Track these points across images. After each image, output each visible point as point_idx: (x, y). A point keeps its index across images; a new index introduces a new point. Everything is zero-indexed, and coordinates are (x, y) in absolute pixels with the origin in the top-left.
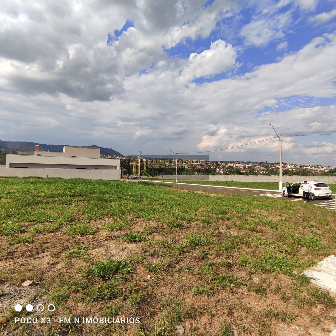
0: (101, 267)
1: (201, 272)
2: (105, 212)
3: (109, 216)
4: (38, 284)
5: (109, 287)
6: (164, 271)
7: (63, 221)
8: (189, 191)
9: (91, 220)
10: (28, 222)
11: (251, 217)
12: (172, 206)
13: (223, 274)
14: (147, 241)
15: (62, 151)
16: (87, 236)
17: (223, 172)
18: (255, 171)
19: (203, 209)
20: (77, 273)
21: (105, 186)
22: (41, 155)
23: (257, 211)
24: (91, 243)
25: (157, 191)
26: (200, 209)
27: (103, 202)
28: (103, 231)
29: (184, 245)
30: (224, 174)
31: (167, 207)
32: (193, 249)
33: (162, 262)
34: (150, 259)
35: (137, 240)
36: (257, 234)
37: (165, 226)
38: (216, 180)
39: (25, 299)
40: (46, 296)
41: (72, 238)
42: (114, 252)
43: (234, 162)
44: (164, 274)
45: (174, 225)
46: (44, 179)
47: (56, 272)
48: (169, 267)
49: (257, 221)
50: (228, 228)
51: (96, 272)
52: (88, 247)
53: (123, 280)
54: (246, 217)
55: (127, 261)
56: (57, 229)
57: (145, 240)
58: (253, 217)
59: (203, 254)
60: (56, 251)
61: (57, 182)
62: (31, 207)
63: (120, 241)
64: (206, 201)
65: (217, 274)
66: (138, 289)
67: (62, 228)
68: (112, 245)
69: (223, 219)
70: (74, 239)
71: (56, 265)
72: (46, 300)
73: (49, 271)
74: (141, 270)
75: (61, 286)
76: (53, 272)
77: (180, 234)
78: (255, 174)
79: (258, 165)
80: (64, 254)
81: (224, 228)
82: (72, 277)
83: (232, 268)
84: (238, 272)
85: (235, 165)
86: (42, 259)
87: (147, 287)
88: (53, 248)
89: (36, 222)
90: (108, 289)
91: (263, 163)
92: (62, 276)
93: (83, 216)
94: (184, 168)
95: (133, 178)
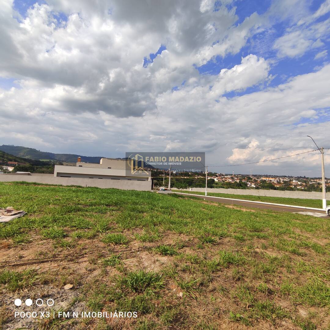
0: (134, 278)
1: (237, 295)
2: (137, 222)
3: (141, 227)
4: (77, 288)
5: (142, 301)
6: (197, 290)
7: (99, 229)
8: (220, 204)
9: (125, 229)
10: (70, 227)
11: (290, 237)
12: (203, 220)
13: (262, 301)
14: (179, 255)
15: (99, 163)
16: (121, 245)
17: (254, 186)
18: (291, 186)
19: (236, 225)
20: (112, 282)
21: (137, 197)
22: (82, 166)
23: (298, 231)
24: (124, 252)
25: (187, 203)
26: (232, 225)
27: (135, 212)
28: (135, 241)
29: (217, 262)
30: (256, 189)
31: (197, 220)
32: (226, 268)
33: (195, 279)
34: (182, 275)
35: (168, 254)
36: (300, 258)
37: (196, 240)
38: (248, 194)
39: (66, 302)
40: (84, 302)
41: (108, 246)
42: (146, 264)
43: (267, 176)
44: (197, 293)
45: (206, 240)
46: (83, 188)
47: (93, 278)
48: (201, 286)
49: (298, 242)
50: (265, 248)
51: (130, 283)
52: (121, 256)
53: (155, 295)
54: (285, 238)
55: (159, 275)
56: (94, 236)
57: (177, 254)
58: (293, 238)
59: (238, 275)
60: (93, 257)
61: (95, 192)
62: (73, 213)
63: (152, 253)
64: (238, 216)
65: (256, 300)
66: (170, 306)
67: (98, 235)
68: (144, 257)
69: (258, 237)
70: (109, 248)
71: (93, 271)
72: (84, 305)
73: (87, 277)
74: (174, 287)
75: (97, 294)
76: (90, 278)
77: (212, 250)
78: (292, 189)
79: (295, 180)
80: (100, 261)
81: (259, 247)
82: (107, 286)
83: (272, 295)
84: (280, 300)
85: (268, 179)
86: (81, 264)
87: (179, 305)
88: (91, 254)
89: (77, 228)
90: (141, 303)
91: (301, 177)
92: (98, 283)
93: (117, 225)
94: (214, 181)
95: (163, 190)
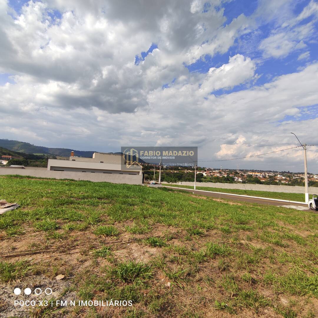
0: (124, 269)
1: (222, 285)
2: (128, 215)
3: (132, 219)
4: (69, 279)
5: (131, 290)
6: (184, 280)
7: (91, 222)
8: (208, 198)
9: (116, 222)
10: (63, 220)
11: (274, 229)
12: (191, 213)
13: (246, 291)
14: (167, 246)
15: (92, 157)
16: (112, 237)
17: (241, 181)
18: (276, 181)
19: (223, 217)
20: (102, 272)
21: (128, 190)
22: (75, 160)
23: (281, 224)
24: (115, 244)
25: (176, 197)
26: (219, 218)
27: (126, 205)
28: (126, 233)
29: (204, 253)
30: (243, 183)
31: (186, 213)
32: (213, 259)
33: (182, 269)
34: (170, 265)
35: (157, 245)
36: (283, 249)
37: (184, 232)
38: (235, 188)
39: (57, 292)
40: (75, 292)
41: (99, 238)
42: (136, 255)
43: (253, 171)
44: (184, 283)
45: (193, 232)
46: (76, 181)
47: (84, 269)
48: (188, 276)
49: (281, 234)
50: (250, 239)
51: (119, 273)
52: (112, 247)
53: (144, 285)
54: (269, 230)
55: (148, 266)
56: (86, 228)
57: (166, 246)
58: (277, 230)
59: (224, 266)
60: (85, 249)
61: (87, 185)
62: (65, 206)
63: (141, 245)
64: (225, 209)
65: (240, 290)
66: (158, 295)
67: (90, 227)
68: (134, 248)
69: (243, 229)
71: (84, 262)
72: (75, 295)
73: (78, 268)
74: (162, 276)
75: (88, 284)
76: (82, 269)
77: (200, 242)
78: (276, 184)
79: (280, 175)
80: (91, 253)
81: (244, 239)
82: (98, 276)
83: (256, 284)
84: (263, 290)
85: (254, 174)
86: (72, 256)
87: (167, 295)
88: (82, 245)
89: (69, 220)
90: (130, 292)
91: (285, 172)
92: (89, 273)
93: (108, 218)
94: (202, 175)
95: (154, 184)
